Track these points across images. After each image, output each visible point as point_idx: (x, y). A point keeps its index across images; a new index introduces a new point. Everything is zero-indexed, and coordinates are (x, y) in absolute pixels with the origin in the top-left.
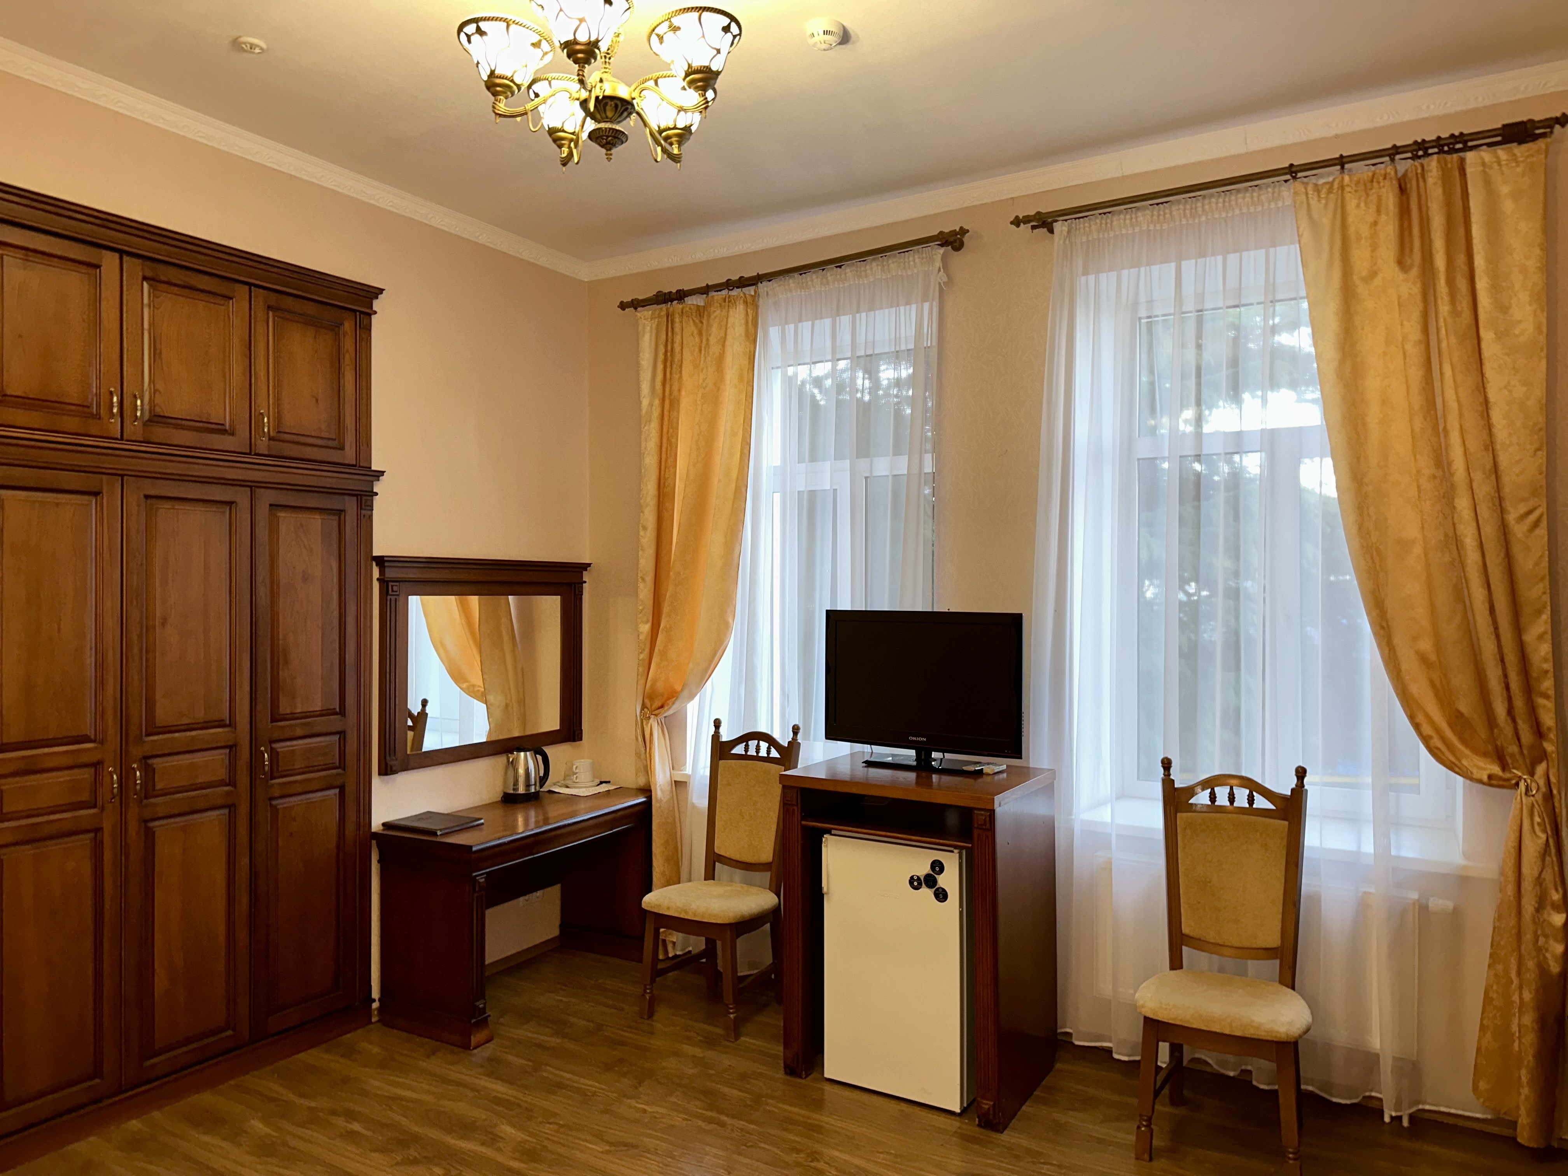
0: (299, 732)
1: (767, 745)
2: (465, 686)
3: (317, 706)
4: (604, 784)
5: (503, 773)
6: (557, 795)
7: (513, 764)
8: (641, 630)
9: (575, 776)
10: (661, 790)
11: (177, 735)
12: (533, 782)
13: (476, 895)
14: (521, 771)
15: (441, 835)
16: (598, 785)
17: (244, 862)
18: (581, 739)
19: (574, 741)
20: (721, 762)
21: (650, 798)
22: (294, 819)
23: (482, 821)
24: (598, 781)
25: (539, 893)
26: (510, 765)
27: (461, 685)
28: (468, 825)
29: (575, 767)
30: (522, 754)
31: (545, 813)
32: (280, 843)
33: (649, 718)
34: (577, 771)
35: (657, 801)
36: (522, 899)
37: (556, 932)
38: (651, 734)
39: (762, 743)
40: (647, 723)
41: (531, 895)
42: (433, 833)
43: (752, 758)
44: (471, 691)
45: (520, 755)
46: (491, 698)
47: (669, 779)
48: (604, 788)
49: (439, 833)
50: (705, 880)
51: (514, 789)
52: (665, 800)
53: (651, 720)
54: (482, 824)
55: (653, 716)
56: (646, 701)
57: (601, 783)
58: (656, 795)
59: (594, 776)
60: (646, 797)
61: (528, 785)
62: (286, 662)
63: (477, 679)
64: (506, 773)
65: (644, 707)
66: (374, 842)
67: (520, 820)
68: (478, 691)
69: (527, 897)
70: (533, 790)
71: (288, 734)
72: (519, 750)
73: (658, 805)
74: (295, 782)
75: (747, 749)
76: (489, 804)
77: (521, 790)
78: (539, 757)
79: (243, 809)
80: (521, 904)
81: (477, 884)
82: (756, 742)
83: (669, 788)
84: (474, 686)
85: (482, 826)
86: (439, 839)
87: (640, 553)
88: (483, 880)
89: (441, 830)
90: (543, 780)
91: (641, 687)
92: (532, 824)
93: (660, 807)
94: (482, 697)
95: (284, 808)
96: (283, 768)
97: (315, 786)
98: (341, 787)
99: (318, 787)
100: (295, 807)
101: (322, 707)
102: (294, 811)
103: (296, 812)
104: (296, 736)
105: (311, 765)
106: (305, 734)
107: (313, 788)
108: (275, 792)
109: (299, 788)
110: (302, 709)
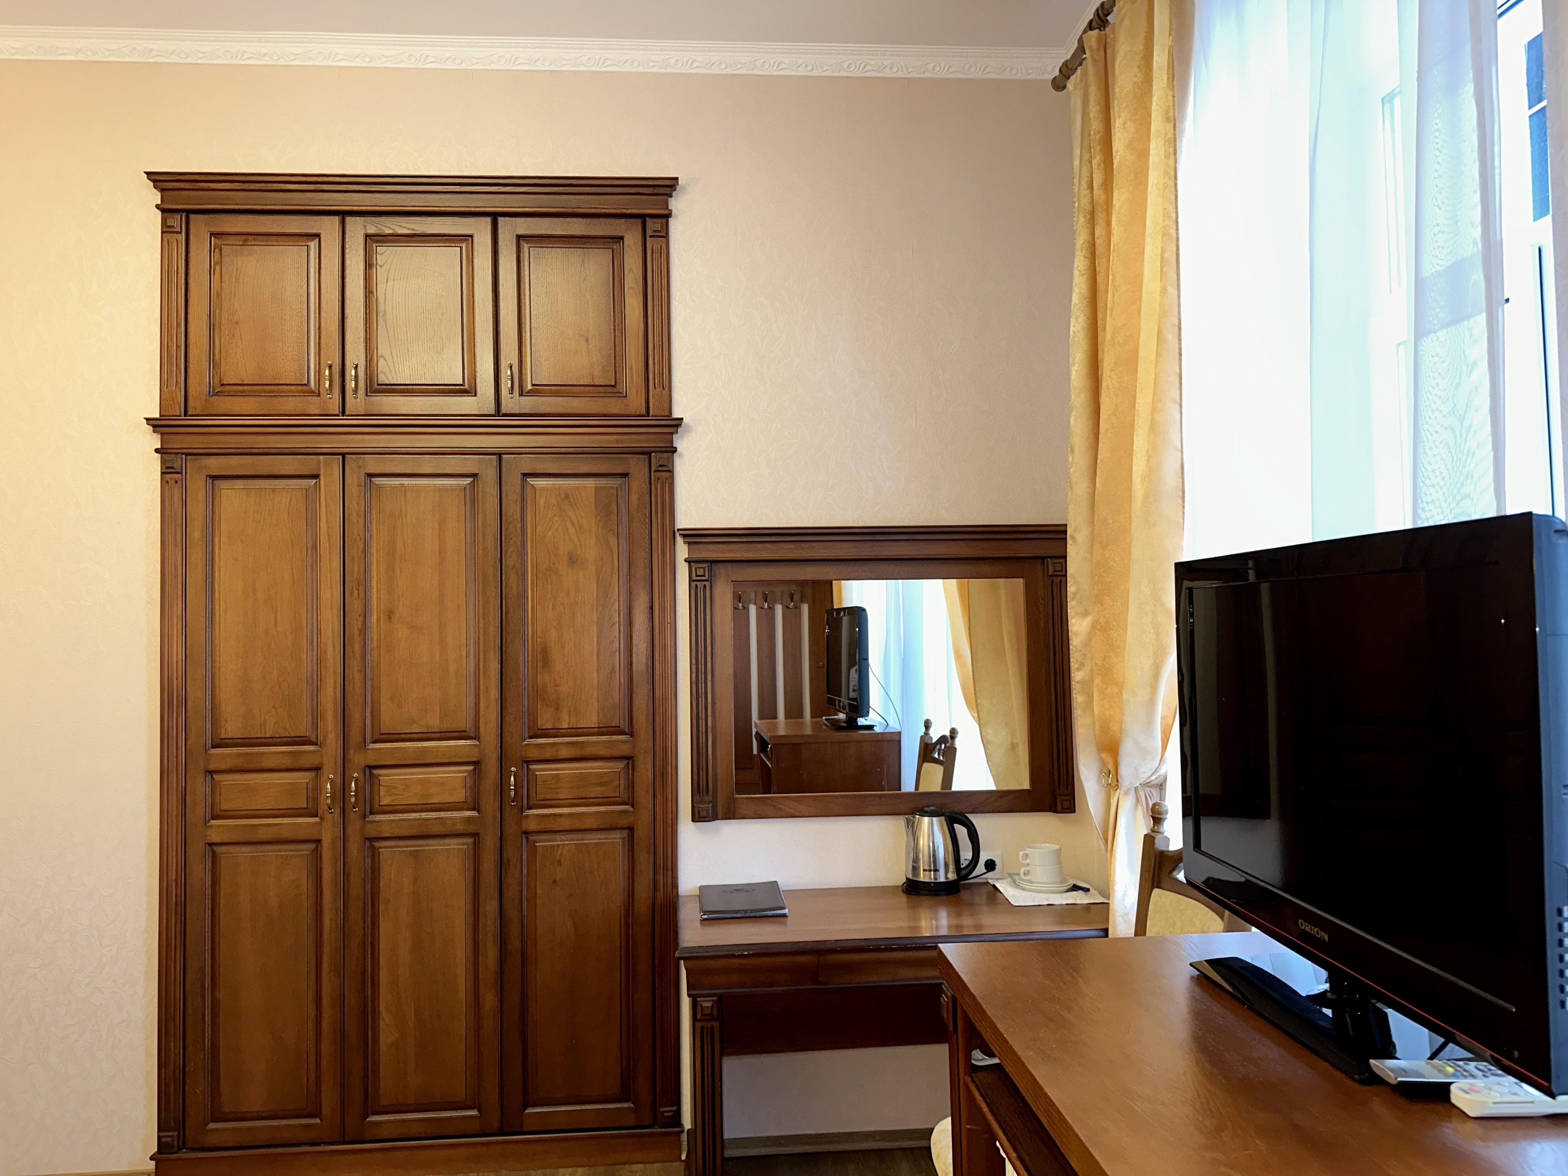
0: (564, 753)
3: (591, 720)
4: (1077, 892)
8: (1076, 628)
9: (1025, 870)
11: (408, 744)
12: (939, 866)
15: (702, 920)
16: (1068, 891)
17: (490, 906)
18: (1072, 810)
22: (559, 862)
24: (1067, 886)
29: (1022, 854)
30: (926, 820)
32: (538, 891)
34: (1028, 861)
40: (1113, 796)
53: (1118, 791)
54: (784, 916)
57: (1074, 889)
62: (547, 664)
72: (924, 813)
74: (560, 815)
78: (959, 829)
79: (490, 842)
88: (709, 1004)
95: (543, 846)
96: (543, 796)
97: (589, 823)
98: (631, 829)
99: (594, 826)
100: (560, 848)
101: (599, 723)
102: (559, 853)
103: (561, 855)
104: (560, 757)
105: (584, 796)
106: (573, 756)
107: (587, 827)
108: (532, 826)
109: (566, 824)
110: (569, 725)
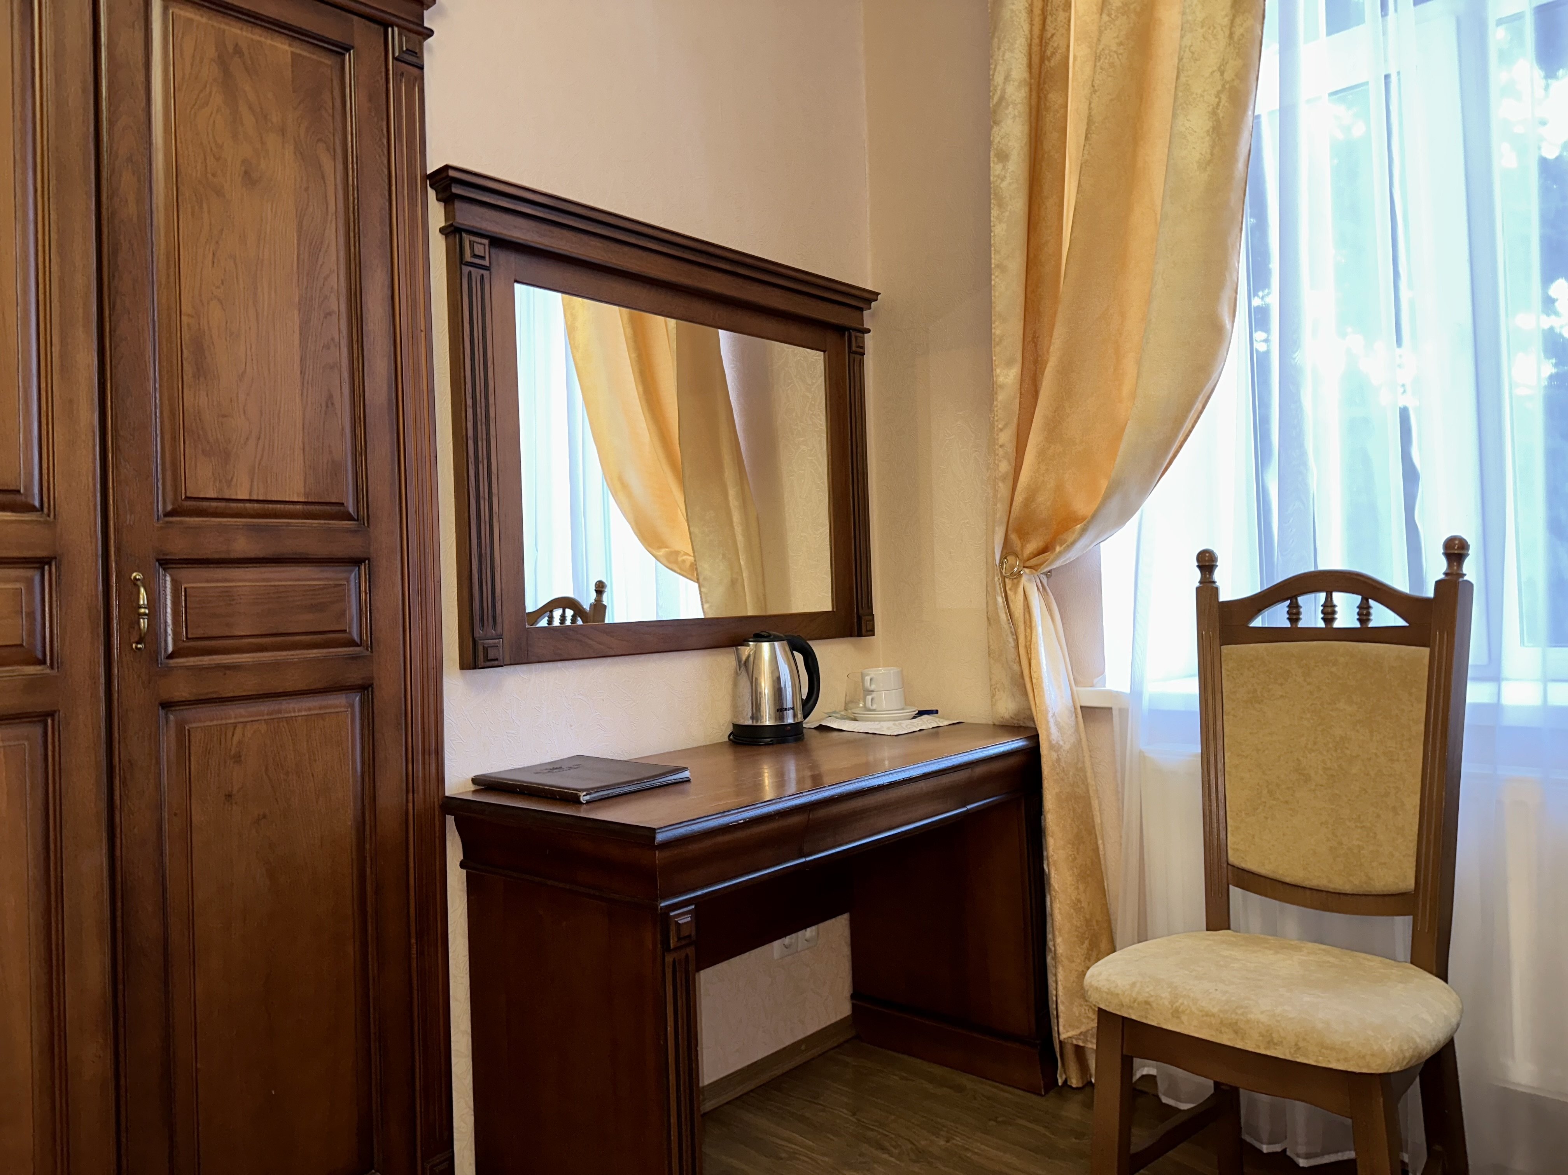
0: (242, 546)
1: (1357, 599)
2: (662, 552)
3: (292, 487)
4: (925, 717)
5: (730, 686)
6: (835, 734)
7: (747, 667)
8: (1001, 380)
9: (869, 698)
10: (1057, 724)
12: (789, 704)
13: (669, 959)
14: (766, 687)
15: (588, 802)
16: (914, 718)
18: (871, 632)
19: (860, 635)
20: (1226, 649)
21: (1035, 738)
22: (238, 758)
23: (686, 774)
24: (914, 710)
25: (809, 932)
26: (743, 668)
27: (655, 552)
28: (655, 783)
29: (868, 678)
30: (766, 646)
31: (814, 766)
32: (195, 818)
33: (1019, 575)
34: (873, 687)
35: (1052, 747)
36: (777, 944)
37: (845, 1009)
38: (1027, 607)
39: (1339, 598)
40: (1015, 586)
41: (794, 935)
42: (570, 798)
43: (1312, 634)
44: (672, 561)
45: (761, 647)
46: (705, 567)
47: (1071, 704)
48: (927, 723)
49: (584, 798)
50: (1207, 930)
51: (752, 718)
52: (1067, 747)
53: (1024, 579)
54: (688, 781)
55: (1027, 570)
56: (1013, 537)
57: (921, 713)
58: (1049, 735)
59: (907, 701)
60: (1027, 738)
61: (780, 710)
62: (202, 371)
63: (682, 544)
64: (735, 685)
65: (1008, 550)
66: (450, 820)
67: (768, 779)
68: (684, 561)
69: (787, 940)
70: (790, 721)
71: (212, 547)
72: (759, 638)
73: (1054, 755)
74: (237, 668)
75: (1294, 615)
76: (706, 747)
77: (767, 720)
78: (799, 657)
80: (776, 954)
81: (673, 928)
82: (1322, 596)
83: (1072, 723)
84: (677, 553)
85: (686, 786)
86: (583, 813)
87: (994, 212)
88: (688, 919)
89: (589, 791)
90: (809, 703)
91: (1001, 508)
92: (792, 788)
93: (1058, 760)
94: (693, 572)
95: (203, 729)
96: (199, 633)
97: (293, 680)
98: (365, 688)
99: (301, 686)
100: (239, 731)
101: (306, 495)
102: (236, 739)
103: (240, 742)
104: (233, 555)
105: (282, 630)
106: (261, 554)
107: (289, 686)
108: (182, 690)
109: (250, 684)
110: (250, 494)
